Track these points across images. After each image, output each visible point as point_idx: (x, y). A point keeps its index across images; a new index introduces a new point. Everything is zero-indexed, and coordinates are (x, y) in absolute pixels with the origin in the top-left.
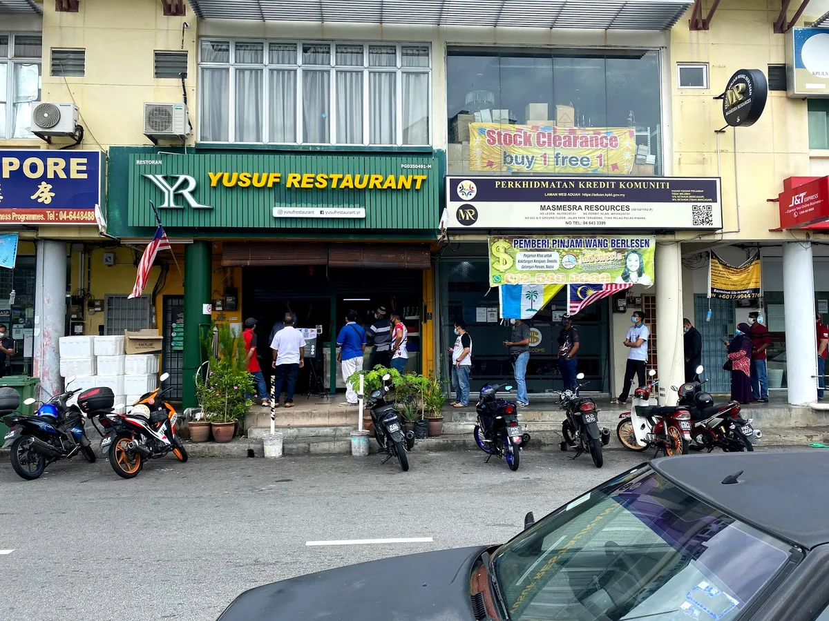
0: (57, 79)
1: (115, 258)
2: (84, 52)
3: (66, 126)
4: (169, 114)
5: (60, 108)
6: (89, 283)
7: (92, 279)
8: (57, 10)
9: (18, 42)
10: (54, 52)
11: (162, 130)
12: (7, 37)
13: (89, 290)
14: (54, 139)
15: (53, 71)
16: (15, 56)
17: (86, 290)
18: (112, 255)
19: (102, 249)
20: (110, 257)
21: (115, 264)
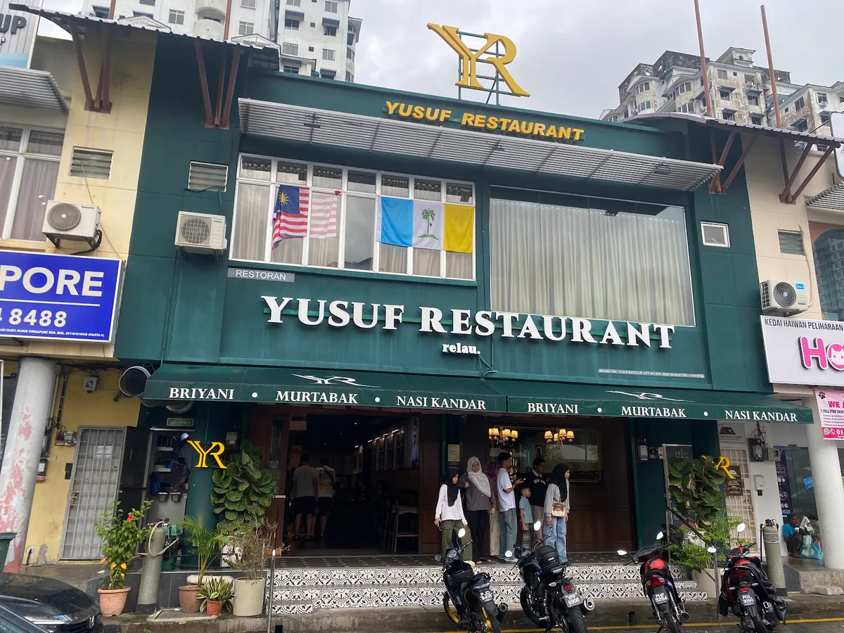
0: (76, 179)
1: (98, 383)
2: (111, 155)
3: (85, 229)
4: (207, 227)
5: (82, 210)
6: (60, 412)
7: (64, 407)
8: (86, 109)
9: (33, 137)
10: (75, 151)
11: (198, 242)
12: (20, 131)
13: (59, 420)
14: (63, 243)
15: (72, 171)
16: (28, 151)
17: (56, 419)
18: (95, 380)
19: (83, 372)
20: (92, 382)
21: (96, 390)
